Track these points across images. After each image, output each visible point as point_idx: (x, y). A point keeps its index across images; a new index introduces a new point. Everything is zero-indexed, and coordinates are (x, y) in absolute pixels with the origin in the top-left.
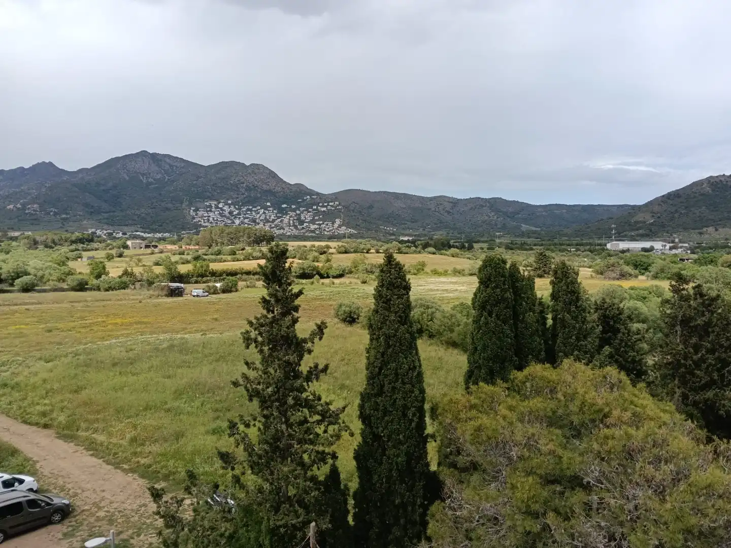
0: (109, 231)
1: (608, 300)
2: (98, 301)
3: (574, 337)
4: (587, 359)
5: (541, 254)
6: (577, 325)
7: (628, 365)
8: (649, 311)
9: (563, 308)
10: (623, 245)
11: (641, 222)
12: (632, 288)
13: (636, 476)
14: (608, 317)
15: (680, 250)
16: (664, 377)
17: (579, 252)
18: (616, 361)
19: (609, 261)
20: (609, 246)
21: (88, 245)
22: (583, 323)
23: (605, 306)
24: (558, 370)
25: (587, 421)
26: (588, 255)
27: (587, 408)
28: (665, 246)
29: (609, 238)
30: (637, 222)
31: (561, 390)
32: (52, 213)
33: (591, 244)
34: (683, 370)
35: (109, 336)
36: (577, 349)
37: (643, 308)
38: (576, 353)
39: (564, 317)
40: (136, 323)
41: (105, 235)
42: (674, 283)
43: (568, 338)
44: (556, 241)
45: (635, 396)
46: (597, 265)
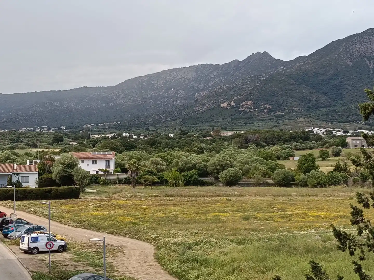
0: (328, 129)
2: (303, 196)
21: (301, 143)
32: (266, 111)
35: (307, 227)
40: (341, 217)
41: (323, 133)
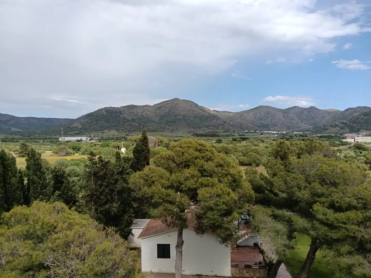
1: (57, 168)
3: (39, 188)
4: (46, 199)
5: (23, 144)
6: (41, 182)
7: (69, 199)
8: (80, 170)
9: (32, 173)
10: (67, 139)
11: (75, 127)
12: (72, 160)
13: (71, 255)
14: (58, 176)
15: (94, 140)
16: (87, 202)
17: (45, 143)
18: (63, 198)
19: (61, 147)
20: (60, 139)
22: (44, 180)
23: (56, 171)
24: (30, 208)
25: (45, 233)
26: (49, 144)
27: (45, 225)
28: (87, 139)
29: (60, 135)
30: (74, 127)
31: (31, 218)
33: (50, 138)
34: (95, 197)
36: (41, 195)
37: (77, 169)
38: (41, 196)
39: (33, 178)
42: (89, 156)
43: (36, 190)
44: (32, 137)
45: (70, 214)
46: (54, 149)
